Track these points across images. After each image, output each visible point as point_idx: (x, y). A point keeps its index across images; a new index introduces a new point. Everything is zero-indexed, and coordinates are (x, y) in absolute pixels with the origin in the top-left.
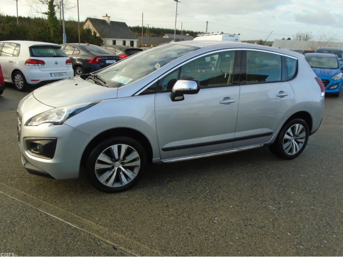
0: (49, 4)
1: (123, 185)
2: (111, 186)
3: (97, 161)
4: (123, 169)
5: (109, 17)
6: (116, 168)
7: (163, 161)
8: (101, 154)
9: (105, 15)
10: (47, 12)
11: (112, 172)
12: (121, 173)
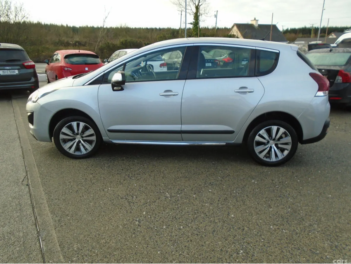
0: (194, 15)
1: (82, 154)
2: (73, 153)
3: (61, 132)
4: (82, 142)
5: (258, 20)
6: (77, 140)
7: (112, 141)
8: (64, 128)
9: (254, 19)
10: (192, 22)
11: (73, 143)
12: (80, 144)
